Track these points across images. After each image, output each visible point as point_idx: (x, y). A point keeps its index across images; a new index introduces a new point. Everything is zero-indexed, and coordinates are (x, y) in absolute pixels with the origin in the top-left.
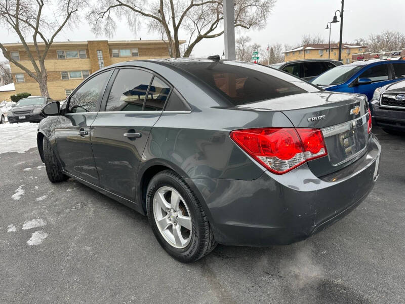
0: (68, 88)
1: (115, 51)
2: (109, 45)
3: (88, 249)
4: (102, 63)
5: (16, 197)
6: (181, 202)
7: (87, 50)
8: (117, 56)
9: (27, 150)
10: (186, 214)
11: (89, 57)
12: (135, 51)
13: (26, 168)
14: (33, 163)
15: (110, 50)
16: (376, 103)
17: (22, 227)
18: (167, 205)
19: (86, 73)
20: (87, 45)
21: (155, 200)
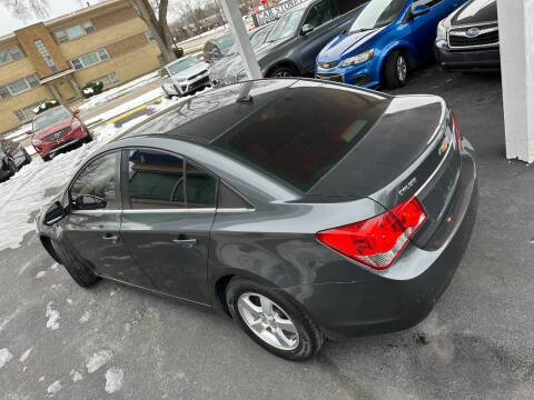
0: (16, 108)
1: (59, 34)
2: (48, 28)
3: (181, 375)
4: (49, 57)
5: (52, 324)
6: (274, 307)
7: (20, 46)
8: (66, 40)
9: (21, 239)
10: (284, 317)
11: (26, 56)
12: (88, 25)
13: (37, 272)
14: (43, 261)
15: (52, 34)
16: (444, 45)
17: (87, 369)
18: (257, 309)
19: (32, 80)
20: (16, 38)
21: (240, 305)
